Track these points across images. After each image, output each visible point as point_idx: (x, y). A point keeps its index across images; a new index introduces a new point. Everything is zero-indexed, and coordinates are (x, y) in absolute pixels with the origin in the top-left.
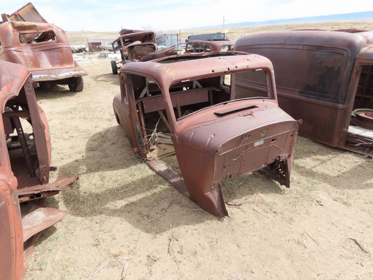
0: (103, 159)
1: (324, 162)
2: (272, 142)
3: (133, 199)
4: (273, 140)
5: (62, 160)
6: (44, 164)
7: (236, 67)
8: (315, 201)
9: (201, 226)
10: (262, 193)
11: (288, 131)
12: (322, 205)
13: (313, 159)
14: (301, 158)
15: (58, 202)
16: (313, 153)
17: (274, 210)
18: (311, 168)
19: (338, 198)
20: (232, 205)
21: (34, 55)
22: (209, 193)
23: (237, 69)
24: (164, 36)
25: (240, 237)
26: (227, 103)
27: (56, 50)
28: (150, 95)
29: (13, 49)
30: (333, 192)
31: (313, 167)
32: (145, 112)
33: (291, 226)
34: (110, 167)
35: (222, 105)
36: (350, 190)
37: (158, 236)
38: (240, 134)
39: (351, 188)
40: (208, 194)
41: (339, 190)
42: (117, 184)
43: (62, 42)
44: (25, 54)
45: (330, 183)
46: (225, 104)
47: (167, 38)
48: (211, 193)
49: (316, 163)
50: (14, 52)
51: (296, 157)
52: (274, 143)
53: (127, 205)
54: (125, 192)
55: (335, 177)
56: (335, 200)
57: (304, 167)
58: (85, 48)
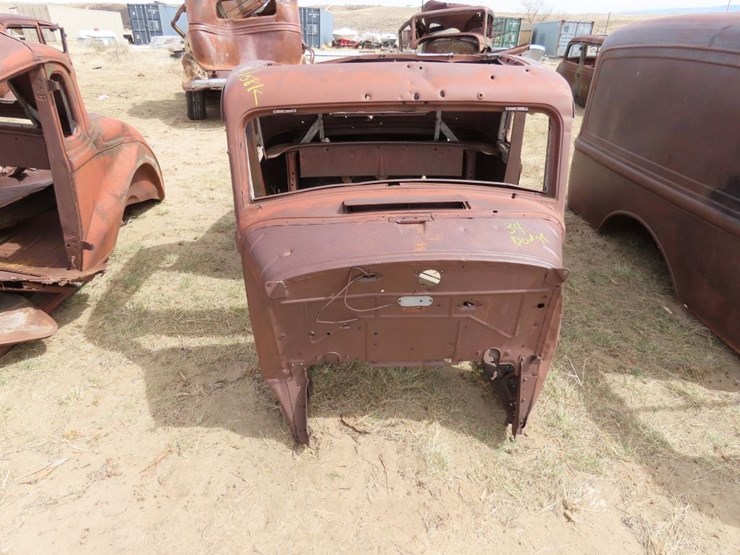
0: (220, 253)
1: (697, 406)
2: (465, 308)
3: (193, 342)
4: (465, 304)
5: (162, 237)
6: (72, 234)
7: (443, 94)
8: (559, 500)
9: (251, 445)
10: (445, 424)
11: (524, 291)
12: (569, 519)
13: (669, 388)
14: (635, 373)
15: (89, 306)
16: (690, 371)
17: (423, 479)
18: (637, 411)
19: (640, 520)
20: (347, 425)
21: (235, 40)
22: (276, 380)
23: (442, 99)
24: (559, 25)
25: (290, 504)
26: (398, 183)
27: (272, 34)
28: (327, 140)
29: (202, 27)
30: (641, 498)
31: (646, 409)
32: (302, 176)
33: (423, 535)
34: (217, 270)
35: (384, 186)
36: (697, 515)
37: (160, 429)
38: (347, 266)
39: (706, 508)
40: (274, 383)
41: (664, 501)
42: (195, 304)
43: (285, 20)
44: (220, 38)
45: (653, 470)
46: (390, 184)
47: (567, 29)
48: (280, 383)
49: (668, 401)
50: (202, 33)
51: (621, 367)
52: (473, 313)
53: (173, 350)
54: (191, 323)
55: (685, 458)
56: (626, 522)
57: (621, 401)
58: (395, 41)
